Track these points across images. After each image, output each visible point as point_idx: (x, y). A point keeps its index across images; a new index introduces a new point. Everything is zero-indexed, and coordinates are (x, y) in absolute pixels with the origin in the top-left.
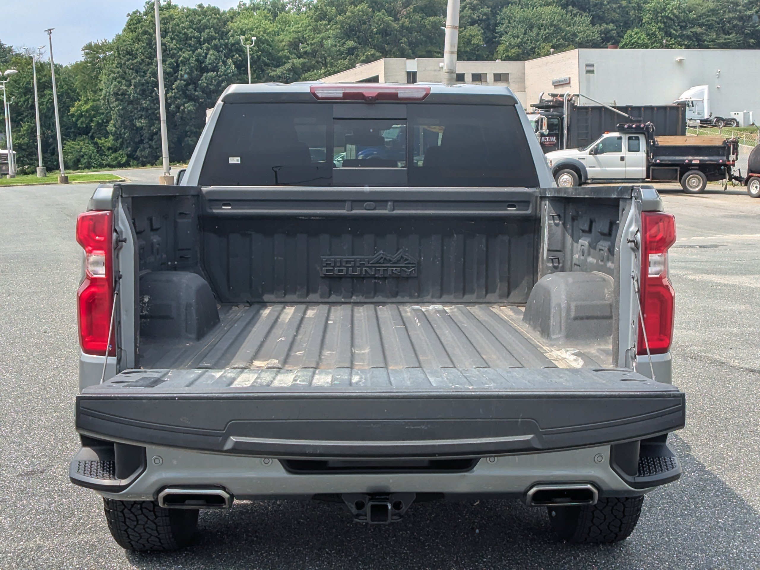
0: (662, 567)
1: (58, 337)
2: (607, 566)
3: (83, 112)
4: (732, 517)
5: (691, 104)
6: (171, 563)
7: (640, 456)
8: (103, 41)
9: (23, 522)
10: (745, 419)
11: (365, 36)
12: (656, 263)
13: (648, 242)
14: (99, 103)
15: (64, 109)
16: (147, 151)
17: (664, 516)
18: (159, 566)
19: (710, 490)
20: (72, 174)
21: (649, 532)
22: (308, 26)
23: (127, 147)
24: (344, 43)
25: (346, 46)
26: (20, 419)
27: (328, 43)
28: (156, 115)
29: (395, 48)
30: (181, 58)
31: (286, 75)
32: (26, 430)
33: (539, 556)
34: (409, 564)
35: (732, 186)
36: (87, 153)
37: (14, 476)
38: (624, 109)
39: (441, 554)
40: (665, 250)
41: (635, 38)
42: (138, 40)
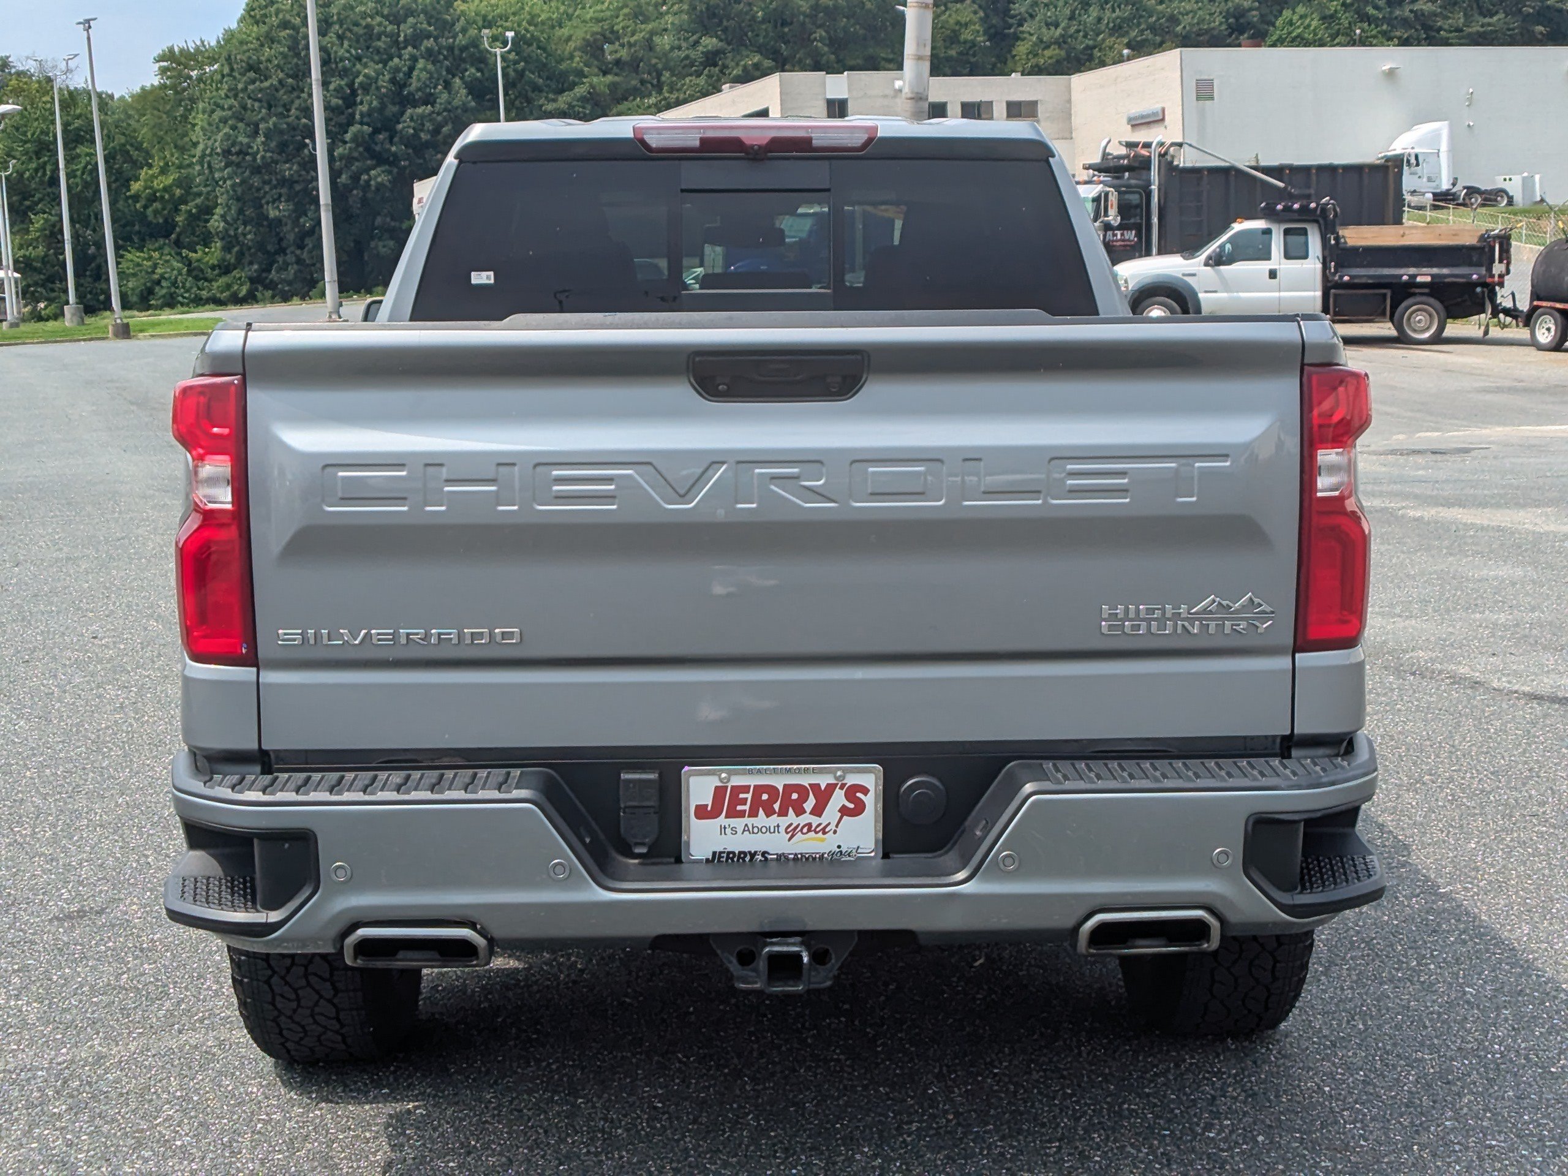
0: (1351, 1080)
1: (122, 647)
2: (1242, 1079)
3: (158, 191)
4: (1493, 981)
5: (1413, 161)
6: (366, 1085)
7: (1303, 855)
8: (198, 43)
9: (64, 1010)
10: (1521, 792)
11: (740, 27)
12: (1333, 469)
13: (1315, 428)
14: (190, 170)
15: (120, 181)
16: (292, 270)
17: (1356, 982)
18: (344, 1091)
19: (1448, 932)
20: (139, 318)
21: (1325, 1013)
22: (622, 8)
23: (251, 263)
24: (697, 43)
25: (700, 48)
26: (50, 809)
27: (664, 42)
28: (311, 193)
29: (802, 52)
30: (361, 78)
31: (577, 109)
32: (62, 830)
33: (1105, 1061)
34: (846, 1082)
35: (1498, 328)
36: (166, 276)
37: (42, 921)
38: (1276, 171)
39: (909, 1062)
40: (1349, 442)
41: (1299, 27)
42: (271, 40)
